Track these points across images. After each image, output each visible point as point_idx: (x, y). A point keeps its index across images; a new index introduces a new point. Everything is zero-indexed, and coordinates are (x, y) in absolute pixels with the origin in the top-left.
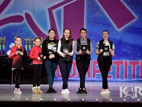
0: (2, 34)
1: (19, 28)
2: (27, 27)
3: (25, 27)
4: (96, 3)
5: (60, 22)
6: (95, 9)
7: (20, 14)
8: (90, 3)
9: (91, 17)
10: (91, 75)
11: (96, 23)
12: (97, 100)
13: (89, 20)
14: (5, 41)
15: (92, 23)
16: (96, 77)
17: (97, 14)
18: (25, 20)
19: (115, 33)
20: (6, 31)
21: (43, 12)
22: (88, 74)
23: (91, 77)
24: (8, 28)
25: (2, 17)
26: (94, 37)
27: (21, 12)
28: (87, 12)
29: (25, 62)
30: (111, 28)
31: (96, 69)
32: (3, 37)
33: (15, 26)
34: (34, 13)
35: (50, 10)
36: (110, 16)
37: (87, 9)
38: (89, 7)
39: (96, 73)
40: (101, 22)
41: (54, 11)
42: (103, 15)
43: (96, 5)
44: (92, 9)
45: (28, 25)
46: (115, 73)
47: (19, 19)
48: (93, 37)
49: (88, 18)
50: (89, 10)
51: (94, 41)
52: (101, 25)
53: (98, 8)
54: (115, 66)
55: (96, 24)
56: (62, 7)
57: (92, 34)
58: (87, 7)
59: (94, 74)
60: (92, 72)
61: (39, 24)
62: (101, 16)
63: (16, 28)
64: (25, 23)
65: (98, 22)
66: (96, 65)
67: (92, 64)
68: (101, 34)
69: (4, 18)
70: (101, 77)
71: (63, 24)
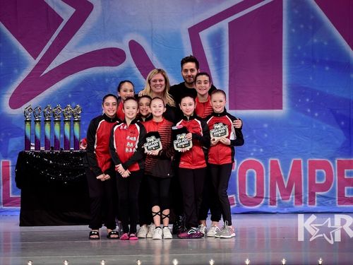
1: (113, 79)
4: (313, 12)
5: (219, 63)
6: (311, 28)
7: (117, 44)
8: (296, 12)
9: (299, 48)
10: (303, 198)
11: (314, 62)
12: (320, 263)
13: (295, 55)
14: (79, 115)
15: (303, 63)
16: (318, 202)
17: (315, 41)
18: (129, 60)
20: (82, 89)
21: (177, 39)
22: (296, 194)
23: (305, 203)
24: (85, 82)
25: (70, 54)
26: (310, 100)
27: (120, 40)
28: (290, 34)
31: (317, 182)
32: (74, 104)
33: (104, 76)
34: (152, 40)
35: (194, 32)
37: (290, 26)
38: (295, 21)
39: (316, 193)
40: (327, 59)
41: (204, 35)
42: (333, 41)
43: (312, 17)
44: (302, 26)
45: (137, 72)
47: (114, 56)
48: (308, 100)
49: (292, 50)
50: (293, 30)
51: (309, 110)
52: (327, 68)
53: (317, 24)
55: (314, 66)
56: (224, 24)
57: (304, 91)
58: (290, 22)
59: (312, 195)
60: (305, 191)
61: (167, 68)
62: (326, 43)
63: (107, 80)
64: (130, 68)
65: (318, 61)
66: (316, 171)
67: (305, 168)
68: (327, 91)
69: (75, 55)
70: (330, 202)
71: (228, 68)
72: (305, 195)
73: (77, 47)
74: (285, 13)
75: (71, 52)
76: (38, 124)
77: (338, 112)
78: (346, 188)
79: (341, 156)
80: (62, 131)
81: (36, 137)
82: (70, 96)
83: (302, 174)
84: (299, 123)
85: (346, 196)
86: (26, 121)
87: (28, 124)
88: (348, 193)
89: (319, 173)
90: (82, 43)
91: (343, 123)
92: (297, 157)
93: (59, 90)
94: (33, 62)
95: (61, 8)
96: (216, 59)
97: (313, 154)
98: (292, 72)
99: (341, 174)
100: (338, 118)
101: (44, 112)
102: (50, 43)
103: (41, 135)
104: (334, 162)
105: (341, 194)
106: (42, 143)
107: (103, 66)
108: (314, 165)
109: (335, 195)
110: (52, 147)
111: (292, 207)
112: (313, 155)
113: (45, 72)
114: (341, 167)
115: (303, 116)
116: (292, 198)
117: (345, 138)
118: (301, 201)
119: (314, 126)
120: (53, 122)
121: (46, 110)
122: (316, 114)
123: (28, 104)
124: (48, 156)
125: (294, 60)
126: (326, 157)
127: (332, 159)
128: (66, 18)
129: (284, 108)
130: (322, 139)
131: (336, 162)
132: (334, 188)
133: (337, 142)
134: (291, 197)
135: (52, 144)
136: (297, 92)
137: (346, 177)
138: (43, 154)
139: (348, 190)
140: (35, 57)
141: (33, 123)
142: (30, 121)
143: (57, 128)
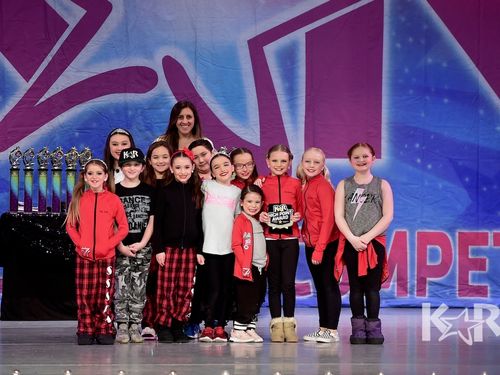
1: (139, 111)
4: (428, 20)
5: (291, 91)
6: (423, 42)
7: (146, 61)
8: (403, 19)
9: (407, 70)
10: (409, 285)
11: (426, 90)
13: (400, 81)
15: (411, 92)
16: (430, 292)
17: (430, 60)
18: (163, 84)
20: (95, 125)
21: (231, 54)
22: (398, 280)
23: (411, 293)
24: (100, 115)
25: (78, 74)
26: (421, 146)
27: (150, 55)
28: (394, 51)
30: (481, 112)
31: (428, 264)
32: (82, 146)
33: (126, 107)
34: (195, 57)
35: (257, 45)
36: (477, 66)
37: (394, 40)
38: (401, 32)
39: (428, 279)
40: (446, 87)
41: (270, 50)
42: (454, 62)
43: (425, 27)
44: (411, 40)
47: (142, 79)
48: (417, 145)
49: (397, 73)
50: (399, 45)
51: (419, 161)
52: (446, 101)
53: (433, 36)
55: (428, 98)
56: (300, 35)
57: (412, 132)
58: (393, 34)
59: (422, 281)
60: (412, 276)
61: (217, 97)
62: (445, 65)
63: (130, 113)
64: (163, 95)
65: (433, 90)
66: (428, 247)
67: (412, 244)
68: (446, 133)
69: (85, 76)
70: (448, 292)
71: (304, 98)
72: (412, 281)
73: (88, 64)
74: (387, 20)
75: (78, 71)
76: (29, 174)
77: (460, 163)
78: (470, 272)
79: (464, 227)
80: (64, 184)
81: (26, 193)
82: (77, 134)
83: (408, 251)
84: (404, 179)
85: (470, 283)
86: (12, 170)
87: (15, 173)
88: (473, 280)
89: (432, 251)
90: (97, 58)
91: (467, 179)
92: (400, 227)
93: (61, 126)
94: (24, 86)
95: (66, 9)
96: (287, 85)
97: (423, 222)
98: (395, 105)
99: (463, 252)
100: (461, 173)
101: (38, 158)
102: (49, 58)
103: (34, 191)
104: (453, 236)
105: (463, 281)
106: (35, 201)
107: (125, 92)
108: (425, 239)
109: (454, 282)
110: (49, 209)
111: (393, 298)
112: (425, 224)
113: (42, 100)
114: (465, 242)
115: (411, 168)
116: (393, 286)
117: (470, 201)
118: (405, 290)
119: (426, 183)
120: (50, 172)
121: (41, 154)
122: (429, 166)
123: (17, 145)
124: (43, 219)
125: (398, 88)
126: (442, 228)
127: (451, 230)
128: (72, 23)
129: (382, 157)
130: (436, 202)
131: (457, 234)
132: (453, 273)
133: (459, 207)
134: (391, 284)
135: (49, 204)
136: (402, 134)
137: (470, 257)
138: (35, 217)
139: (474, 276)
140: (27, 78)
141: (22, 172)
142: (17, 170)
143: (56, 180)
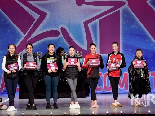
0: (38, 49)
1: (55, 42)
2: (63, 41)
3: (61, 42)
4: (132, 16)
5: (95, 36)
6: (131, 22)
7: (56, 28)
8: (125, 16)
9: (127, 29)
11: (132, 35)
12: (135, 112)
13: (125, 32)
14: (41, 56)
15: (128, 35)
17: (133, 27)
18: (61, 35)
19: (152, 44)
20: (43, 46)
21: (79, 26)
22: (126, 86)
24: (44, 43)
27: (57, 27)
28: (123, 24)
29: (62, 76)
30: (147, 40)
32: (40, 52)
33: (51, 41)
34: (69, 27)
35: (86, 24)
36: (146, 28)
37: (123, 21)
38: (125, 19)
40: (137, 34)
41: (90, 25)
42: (139, 27)
43: (131, 18)
44: (127, 21)
45: (64, 39)
46: (153, 85)
47: (56, 33)
48: (130, 50)
49: (124, 30)
50: (124, 23)
51: (130, 54)
52: (137, 37)
53: (134, 20)
54: (153, 78)
55: (132, 37)
56: (97, 21)
57: (128, 46)
58: (123, 20)
61: (75, 37)
62: (137, 28)
64: (61, 38)
65: (134, 34)
68: (138, 46)
69: (40, 33)
71: (99, 37)
73: (41, 30)
74: (121, 16)
75: (38, 32)
83: (128, 78)
90: (43, 28)
93: (34, 47)
94: (24, 36)
95: (35, 15)
96: (94, 34)
98: (124, 39)
102: (30, 28)
107: (51, 37)
111: (124, 91)
113: (29, 39)
115: (128, 56)
116: (124, 87)
122: (133, 55)
123: (22, 52)
125: (124, 34)
128: (36, 18)
136: (126, 47)
140: (25, 34)
